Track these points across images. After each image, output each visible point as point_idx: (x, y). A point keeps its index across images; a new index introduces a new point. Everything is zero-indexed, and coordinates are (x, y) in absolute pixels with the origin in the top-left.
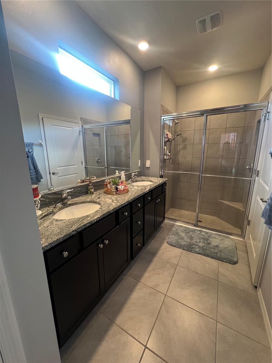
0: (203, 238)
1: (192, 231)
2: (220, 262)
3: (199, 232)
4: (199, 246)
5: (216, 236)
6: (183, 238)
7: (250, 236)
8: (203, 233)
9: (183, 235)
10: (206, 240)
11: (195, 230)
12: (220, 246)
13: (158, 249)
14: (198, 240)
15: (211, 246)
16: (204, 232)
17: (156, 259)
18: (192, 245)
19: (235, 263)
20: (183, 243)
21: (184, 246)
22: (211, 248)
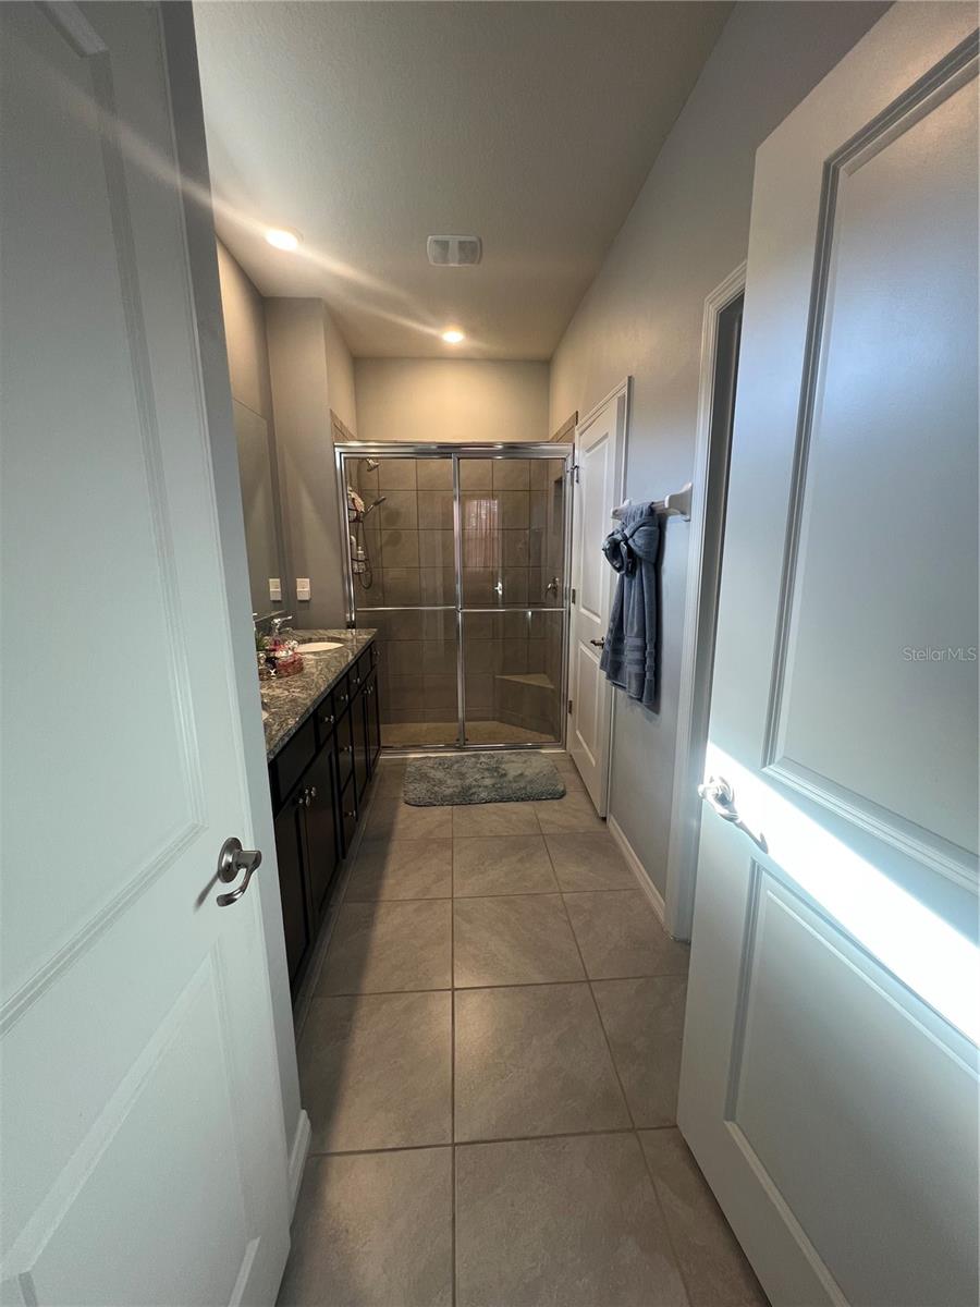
0: (488, 769)
1: (457, 762)
2: (535, 803)
3: (473, 759)
4: (486, 787)
5: (513, 758)
6: (441, 782)
7: (578, 732)
8: (483, 759)
9: (439, 775)
10: (496, 770)
11: (463, 757)
12: (526, 773)
13: (392, 824)
14: (477, 776)
15: (510, 777)
16: (484, 755)
17: (395, 846)
18: (470, 789)
19: (562, 795)
20: (449, 791)
21: (451, 796)
22: (510, 782)
